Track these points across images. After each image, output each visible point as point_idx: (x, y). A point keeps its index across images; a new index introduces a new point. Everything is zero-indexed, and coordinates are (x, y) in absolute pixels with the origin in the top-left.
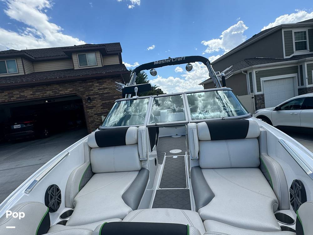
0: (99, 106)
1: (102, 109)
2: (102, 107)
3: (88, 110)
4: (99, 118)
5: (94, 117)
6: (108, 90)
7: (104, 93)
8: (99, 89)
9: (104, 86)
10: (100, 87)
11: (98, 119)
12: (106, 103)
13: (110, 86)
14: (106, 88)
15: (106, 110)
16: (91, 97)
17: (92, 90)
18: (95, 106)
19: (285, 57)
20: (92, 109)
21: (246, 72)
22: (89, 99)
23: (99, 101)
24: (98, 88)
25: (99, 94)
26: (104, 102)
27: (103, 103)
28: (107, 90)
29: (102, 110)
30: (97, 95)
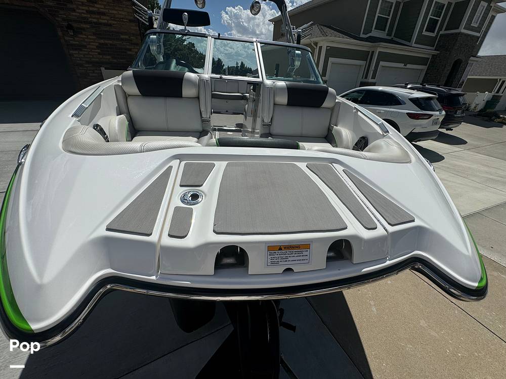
0: (92, 47)
1: (99, 54)
2: (99, 51)
3: (71, 52)
4: (96, 71)
5: (87, 67)
6: (108, 18)
7: (101, 24)
8: (88, 12)
9: (99, 8)
10: (91, 9)
11: (94, 73)
12: (107, 44)
13: (111, 11)
14: (104, 14)
15: (108, 57)
16: (75, 25)
17: (74, 11)
18: (85, 47)
19: (362, 36)
20: (81, 50)
21: (316, 44)
22: (70, 27)
23: (93, 37)
24: (86, 8)
25: (90, 23)
26: (102, 41)
27: (100, 44)
28: (105, 17)
29: (101, 56)
30: (85, 23)
